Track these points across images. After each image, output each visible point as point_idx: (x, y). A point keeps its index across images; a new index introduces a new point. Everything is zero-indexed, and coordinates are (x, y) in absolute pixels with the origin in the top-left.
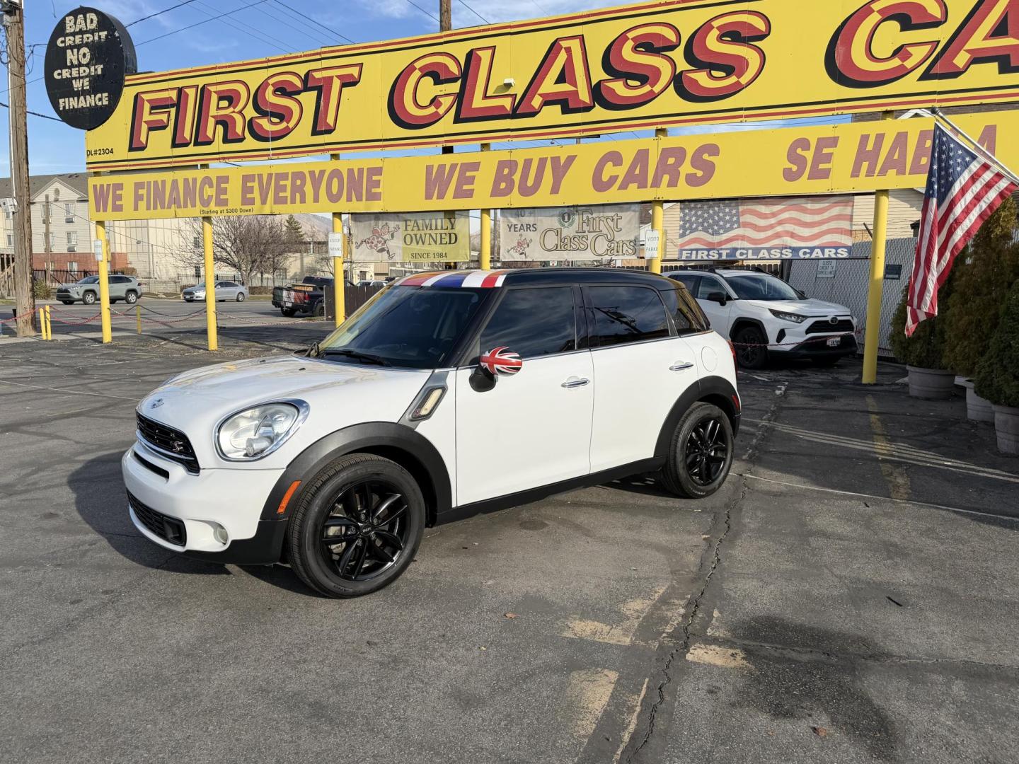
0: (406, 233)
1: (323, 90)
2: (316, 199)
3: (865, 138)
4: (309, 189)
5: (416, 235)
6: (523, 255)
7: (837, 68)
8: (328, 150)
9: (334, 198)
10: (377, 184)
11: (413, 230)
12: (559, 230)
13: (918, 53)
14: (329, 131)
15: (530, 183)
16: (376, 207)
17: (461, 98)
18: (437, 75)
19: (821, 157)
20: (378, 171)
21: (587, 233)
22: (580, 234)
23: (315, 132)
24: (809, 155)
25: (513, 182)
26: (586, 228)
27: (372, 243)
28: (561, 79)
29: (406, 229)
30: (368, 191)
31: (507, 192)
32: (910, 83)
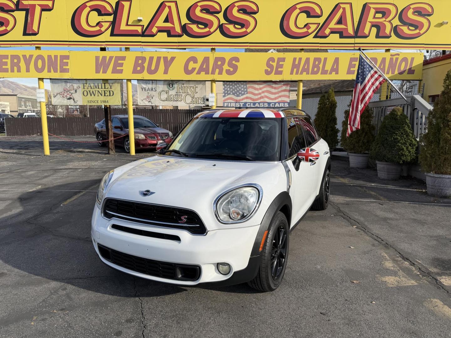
0: (84, 90)
1: (29, 11)
2: (28, 70)
3: (295, 59)
4: (22, 64)
5: (90, 91)
6: (150, 102)
7: (284, 31)
8: (35, 44)
9: (40, 71)
10: (67, 64)
11: (88, 88)
12: (168, 91)
13: (313, 27)
14: (35, 34)
15: (153, 68)
16: (66, 76)
17: (113, 24)
18: (100, 11)
19: (279, 66)
20: (67, 57)
21: (181, 93)
22: (178, 94)
23: (25, 34)
24: (274, 64)
25: (144, 67)
26: (181, 91)
27: (63, 94)
28: (166, 21)
29: (84, 88)
30: (61, 67)
31: (141, 72)
32: (310, 39)
